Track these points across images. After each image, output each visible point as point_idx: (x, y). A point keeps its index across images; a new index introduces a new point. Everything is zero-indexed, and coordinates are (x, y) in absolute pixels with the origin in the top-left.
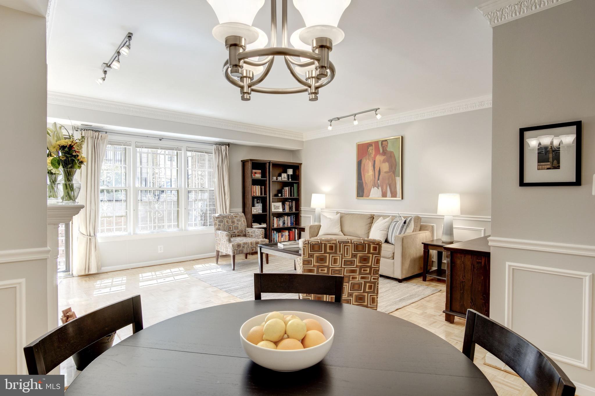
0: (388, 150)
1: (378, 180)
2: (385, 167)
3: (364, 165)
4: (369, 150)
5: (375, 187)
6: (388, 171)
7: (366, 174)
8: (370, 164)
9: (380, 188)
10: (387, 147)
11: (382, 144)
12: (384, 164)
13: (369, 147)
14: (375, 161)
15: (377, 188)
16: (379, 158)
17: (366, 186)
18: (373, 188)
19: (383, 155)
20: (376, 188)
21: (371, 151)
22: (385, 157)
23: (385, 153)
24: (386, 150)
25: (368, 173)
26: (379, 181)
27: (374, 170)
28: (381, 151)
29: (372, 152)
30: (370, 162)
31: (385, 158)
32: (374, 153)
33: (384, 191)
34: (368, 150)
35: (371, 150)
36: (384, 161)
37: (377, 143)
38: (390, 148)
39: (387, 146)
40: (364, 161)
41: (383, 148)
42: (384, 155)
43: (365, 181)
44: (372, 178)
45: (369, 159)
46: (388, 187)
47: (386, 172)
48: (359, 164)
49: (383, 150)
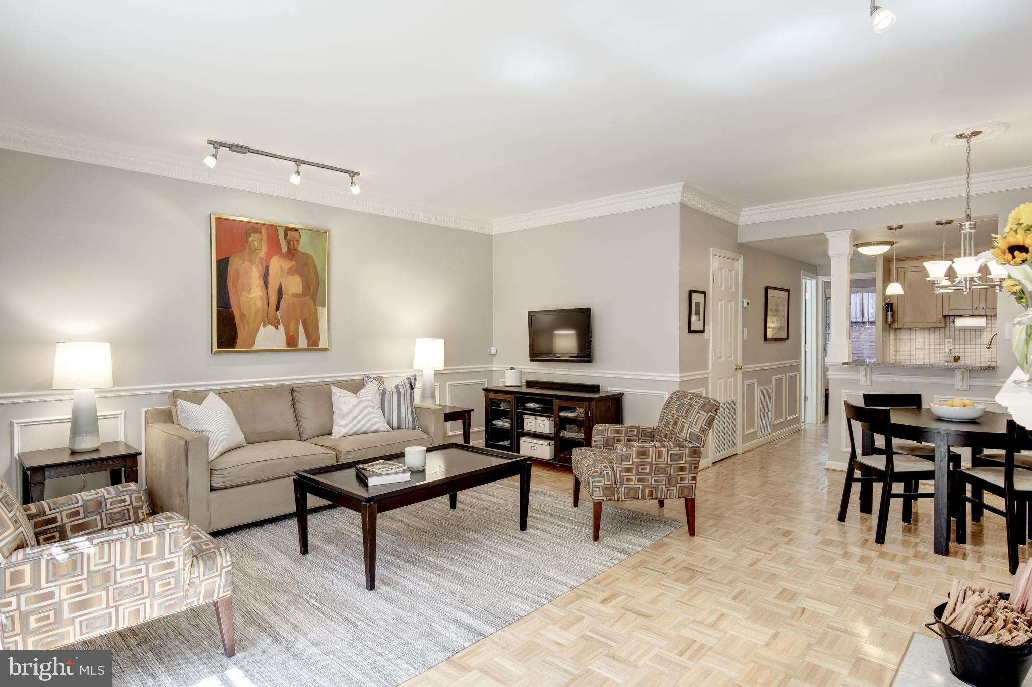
0: (300, 250)
1: (277, 309)
2: (294, 285)
3: (237, 272)
4: (250, 239)
5: (269, 326)
6: (301, 293)
7: (244, 293)
8: (255, 275)
9: (281, 327)
10: (298, 244)
11: (286, 235)
12: (290, 278)
13: (253, 232)
14: (267, 268)
15: (273, 328)
16: (277, 265)
17: (242, 321)
18: (264, 326)
19: (289, 259)
20: (270, 328)
21: (256, 243)
22: (294, 263)
23: (291, 253)
24: (296, 250)
25: (249, 292)
26: (278, 312)
27: (267, 288)
28: (284, 249)
29: (261, 246)
30: (254, 267)
31: (293, 266)
32: (264, 249)
33: (291, 333)
34: (247, 239)
35: (259, 243)
36: (291, 272)
37: (272, 229)
38: (304, 246)
39: (298, 241)
40: (235, 264)
41: (289, 243)
42: (291, 259)
43: (240, 308)
44: (259, 304)
45: (251, 261)
46: (301, 326)
47: (296, 295)
48: (222, 267)
49: (289, 248)
